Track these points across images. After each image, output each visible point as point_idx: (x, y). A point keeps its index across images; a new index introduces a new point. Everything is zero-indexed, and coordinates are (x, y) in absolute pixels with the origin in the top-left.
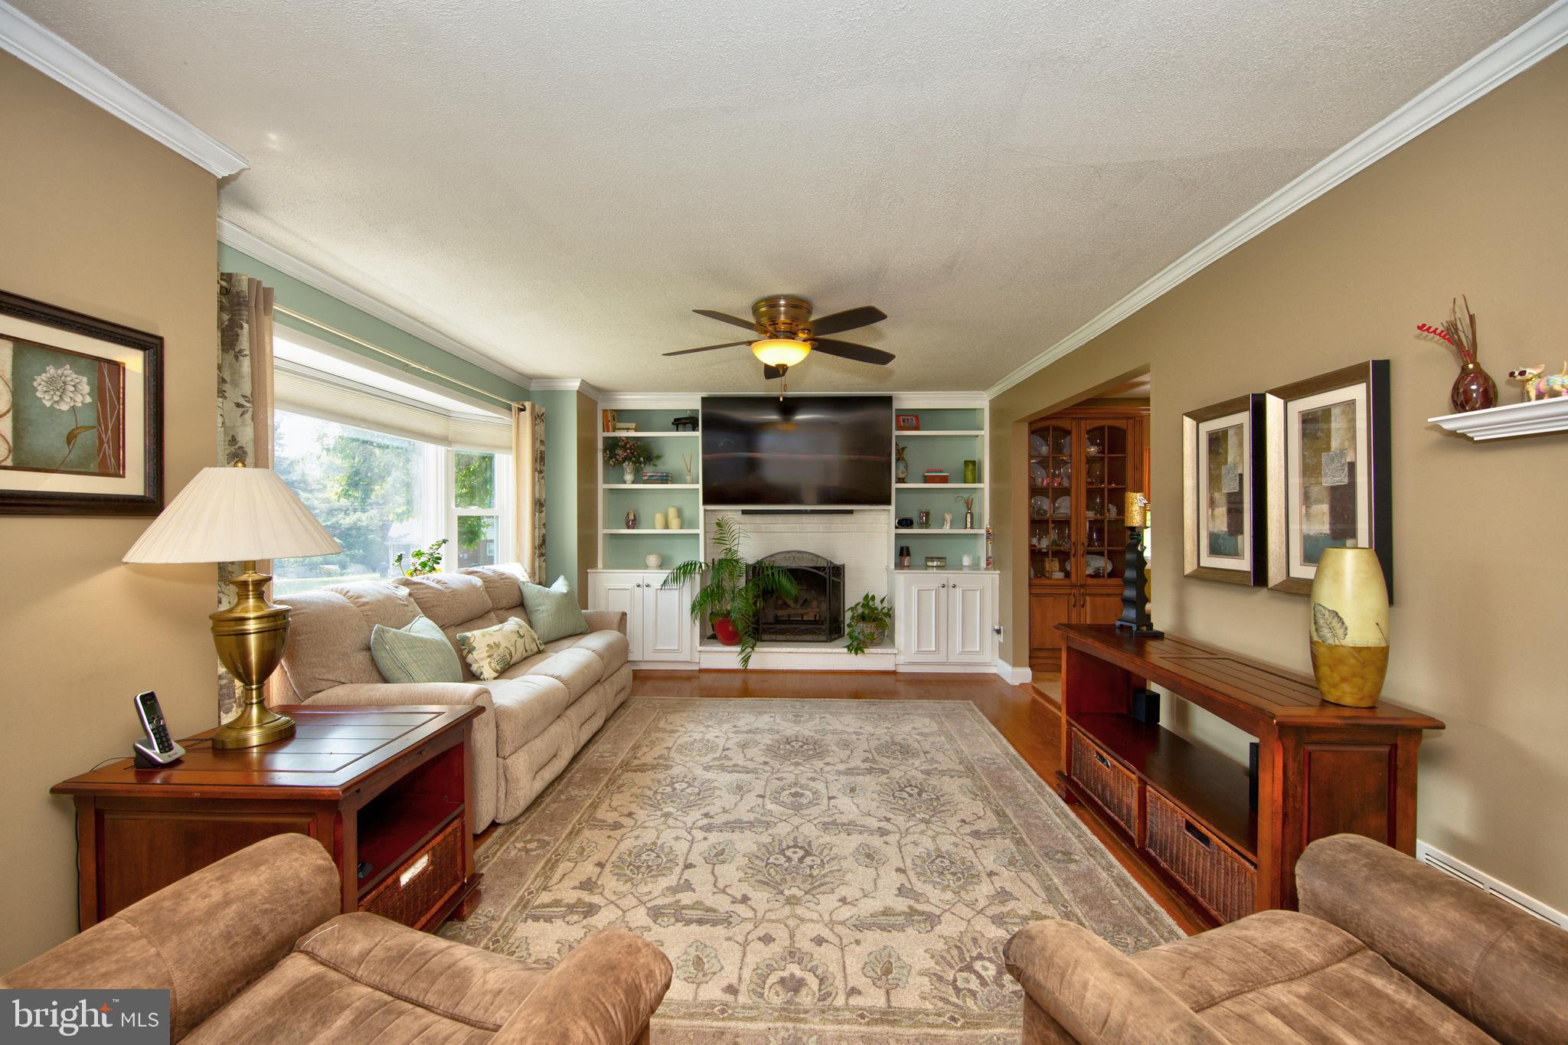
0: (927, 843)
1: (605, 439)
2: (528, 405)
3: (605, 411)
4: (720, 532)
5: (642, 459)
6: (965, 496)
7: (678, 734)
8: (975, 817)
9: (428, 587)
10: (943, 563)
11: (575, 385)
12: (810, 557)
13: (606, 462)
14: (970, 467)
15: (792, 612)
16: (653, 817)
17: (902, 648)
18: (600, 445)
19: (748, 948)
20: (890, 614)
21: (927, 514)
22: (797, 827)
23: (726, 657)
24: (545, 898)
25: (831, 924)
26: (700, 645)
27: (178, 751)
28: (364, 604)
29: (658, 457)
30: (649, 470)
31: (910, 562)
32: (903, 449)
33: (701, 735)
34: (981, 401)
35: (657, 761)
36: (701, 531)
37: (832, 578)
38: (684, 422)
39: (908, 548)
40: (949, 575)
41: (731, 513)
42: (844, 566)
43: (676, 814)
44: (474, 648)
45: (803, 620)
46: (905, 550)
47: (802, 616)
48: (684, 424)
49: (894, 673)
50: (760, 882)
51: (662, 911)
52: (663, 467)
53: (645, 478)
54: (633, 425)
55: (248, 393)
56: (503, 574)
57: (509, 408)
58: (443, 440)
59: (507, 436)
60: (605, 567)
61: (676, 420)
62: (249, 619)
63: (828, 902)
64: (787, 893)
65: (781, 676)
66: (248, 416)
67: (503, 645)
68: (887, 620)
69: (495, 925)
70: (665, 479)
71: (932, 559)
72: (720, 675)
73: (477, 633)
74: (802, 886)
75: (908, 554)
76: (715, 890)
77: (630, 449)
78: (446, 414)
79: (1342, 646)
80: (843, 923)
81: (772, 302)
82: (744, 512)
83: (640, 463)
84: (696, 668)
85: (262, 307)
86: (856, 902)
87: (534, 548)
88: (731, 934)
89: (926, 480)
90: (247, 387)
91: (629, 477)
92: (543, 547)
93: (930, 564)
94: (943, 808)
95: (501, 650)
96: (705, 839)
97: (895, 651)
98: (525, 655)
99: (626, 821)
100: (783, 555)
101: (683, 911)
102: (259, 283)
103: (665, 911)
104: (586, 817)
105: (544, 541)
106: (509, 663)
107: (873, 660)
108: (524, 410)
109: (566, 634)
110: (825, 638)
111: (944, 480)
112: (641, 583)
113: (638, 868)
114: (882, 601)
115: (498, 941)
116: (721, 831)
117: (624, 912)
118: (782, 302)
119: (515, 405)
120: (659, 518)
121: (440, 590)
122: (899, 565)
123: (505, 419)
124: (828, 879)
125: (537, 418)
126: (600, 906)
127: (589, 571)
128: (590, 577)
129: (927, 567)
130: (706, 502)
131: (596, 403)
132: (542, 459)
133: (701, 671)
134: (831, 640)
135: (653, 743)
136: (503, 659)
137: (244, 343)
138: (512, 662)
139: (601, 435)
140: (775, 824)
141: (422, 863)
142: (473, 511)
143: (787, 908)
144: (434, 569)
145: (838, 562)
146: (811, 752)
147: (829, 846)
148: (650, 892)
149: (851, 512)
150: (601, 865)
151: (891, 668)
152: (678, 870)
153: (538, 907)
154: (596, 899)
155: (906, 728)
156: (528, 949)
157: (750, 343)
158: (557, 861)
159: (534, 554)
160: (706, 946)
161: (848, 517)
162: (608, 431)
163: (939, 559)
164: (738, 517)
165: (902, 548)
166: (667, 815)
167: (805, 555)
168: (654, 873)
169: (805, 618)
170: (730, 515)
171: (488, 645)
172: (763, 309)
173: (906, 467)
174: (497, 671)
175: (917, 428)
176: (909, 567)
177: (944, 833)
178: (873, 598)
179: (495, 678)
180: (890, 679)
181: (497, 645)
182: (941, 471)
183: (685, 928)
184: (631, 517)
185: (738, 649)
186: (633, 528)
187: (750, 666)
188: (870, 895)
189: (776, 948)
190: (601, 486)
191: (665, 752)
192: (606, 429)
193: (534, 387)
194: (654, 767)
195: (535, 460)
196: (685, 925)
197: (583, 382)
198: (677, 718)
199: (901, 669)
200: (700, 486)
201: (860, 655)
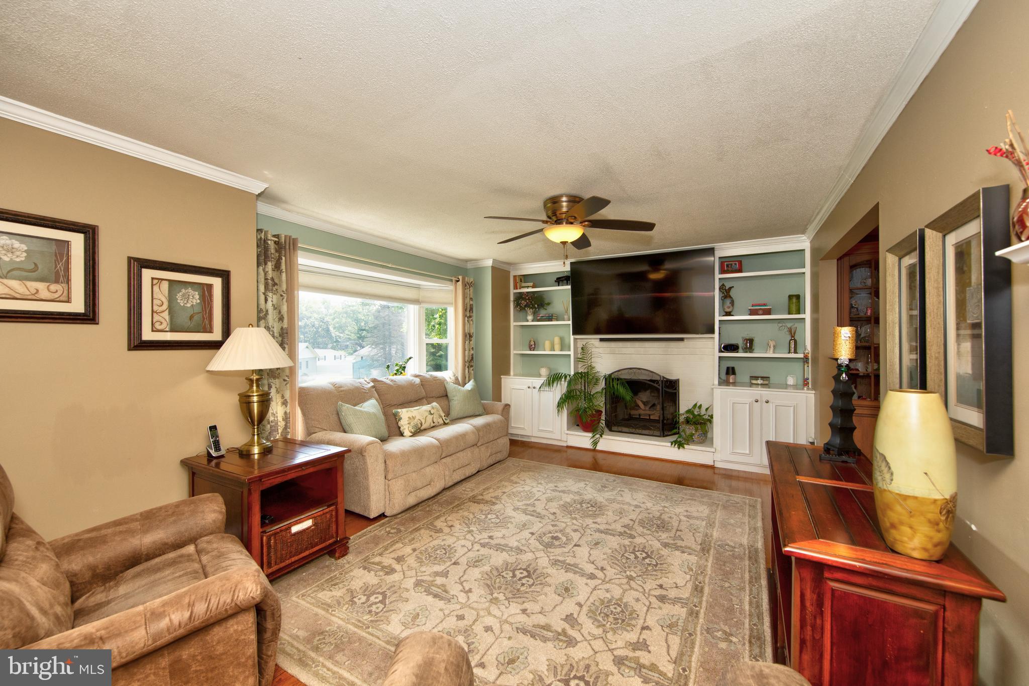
0: (617, 592)
1: (514, 293)
2: (460, 277)
3: (515, 277)
4: (584, 355)
5: (536, 306)
6: (789, 325)
7: (519, 485)
8: (675, 585)
9: (385, 383)
10: (766, 381)
11: (489, 263)
12: (647, 373)
13: (515, 307)
14: (794, 300)
15: (642, 412)
16: (461, 531)
17: (719, 448)
18: (512, 298)
19: (447, 618)
20: (710, 420)
21: (751, 341)
22: (537, 558)
23: (582, 439)
24: (377, 559)
25: (503, 622)
26: (568, 429)
27: (223, 452)
28: (341, 391)
29: (549, 304)
30: (543, 313)
31: (735, 379)
32: (730, 288)
33: (530, 488)
34: (803, 242)
35: (492, 499)
36: (572, 353)
37: (664, 389)
38: (560, 280)
39: (733, 369)
40: (762, 392)
41: (593, 341)
42: (678, 380)
43: (475, 532)
44: (401, 418)
45: (650, 419)
46: (731, 370)
47: (649, 416)
48: (562, 281)
49: (712, 467)
50: (487, 585)
51: (422, 583)
52: (550, 310)
53: (539, 318)
54: (531, 284)
55: (284, 290)
56: (436, 377)
57: (451, 280)
58: (416, 301)
59: (450, 297)
60: (514, 375)
61: (558, 279)
62: (254, 396)
63: (515, 608)
64: (495, 595)
65: (619, 458)
66: (285, 300)
67: (417, 418)
68: (708, 423)
69: (347, 566)
70: (550, 319)
71: (756, 378)
72: (578, 451)
73: (404, 410)
74: (507, 595)
75: (734, 373)
76: (458, 581)
77: (529, 299)
78: (418, 287)
79: (889, 491)
80: (511, 624)
81: (554, 201)
82: (602, 340)
83: (536, 308)
84: (565, 445)
85: (292, 248)
86: (531, 615)
87: (464, 362)
88: (444, 608)
89: (752, 312)
90: (284, 287)
91: (530, 317)
92: (471, 362)
93: (754, 382)
94: (654, 573)
95: (416, 420)
96: (478, 551)
97: (713, 450)
98: (432, 425)
99: (447, 530)
100: (627, 371)
101: (432, 587)
102: (290, 237)
103: (424, 584)
104: (429, 522)
105: (472, 358)
106: (419, 429)
107: (693, 454)
108: (458, 281)
109: (465, 416)
110: (658, 433)
111: (768, 312)
112: (531, 386)
113: (430, 556)
114: (707, 409)
115: (342, 574)
116: (490, 549)
117: (404, 578)
118: (564, 199)
119: (454, 279)
120: (547, 344)
121: (391, 385)
122: (723, 382)
123: (450, 287)
124: (526, 595)
125: (466, 285)
126: (396, 571)
127: (502, 377)
128: (503, 380)
129: (751, 385)
130: (574, 334)
131: (509, 272)
132: (471, 309)
133: (568, 447)
134: (664, 436)
135: (498, 488)
136: (416, 426)
137: (283, 267)
138: (422, 428)
139: (513, 291)
140: (526, 552)
141: (308, 523)
142: (435, 340)
143: (487, 604)
144: (402, 373)
145: (673, 377)
146: (591, 513)
147: (546, 575)
148: (425, 572)
149: (682, 339)
150: (414, 550)
151: (711, 463)
152: (448, 564)
153: (370, 563)
154: (397, 567)
155: (680, 509)
156: (350, 582)
157: (541, 230)
158: (397, 542)
159: (464, 366)
160: (427, 610)
161: (680, 344)
162: (517, 289)
163: (763, 378)
164: (597, 343)
165: (728, 368)
166: (470, 532)
167: (643, 371)
168: (436, 562)
169: (652, 417)
170: (593, 342)
171: (409, 418)
172: (549, 205)
173: (732, 303)
174: (411, 432)
175: (740, 271)
176: (734, 384)
177: (637, 590)
178: (700, 407)
179: (411, 436)
180: (710, 471)
181: (414, 418)
182: (765, 305)
183: (425, 596)
184: (532, 343)
185: (590, 435)
186: (533, 350)
187: (599, 447)
188: (544, 614)
189: (462, 624)
190: (513, 324)
191: (500, 494)
192: (515, 288)
193: (469, 266)
194: (487, 502)
195: (465, 310)
196: (427, 595)
197: (494, 261)
198: (524, 475)
199: (718, 465)
200: (570, 322)
201: (681, 449)
